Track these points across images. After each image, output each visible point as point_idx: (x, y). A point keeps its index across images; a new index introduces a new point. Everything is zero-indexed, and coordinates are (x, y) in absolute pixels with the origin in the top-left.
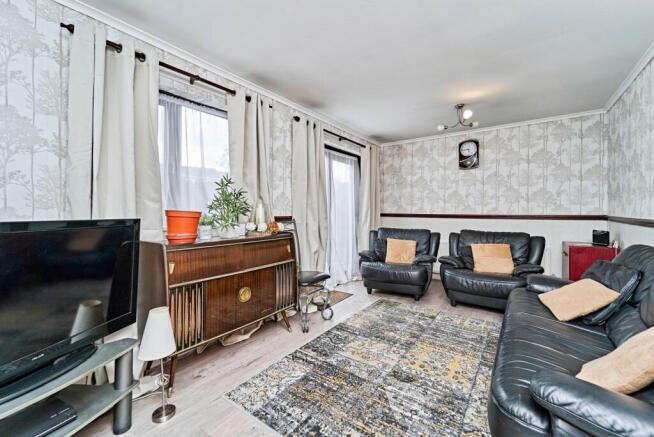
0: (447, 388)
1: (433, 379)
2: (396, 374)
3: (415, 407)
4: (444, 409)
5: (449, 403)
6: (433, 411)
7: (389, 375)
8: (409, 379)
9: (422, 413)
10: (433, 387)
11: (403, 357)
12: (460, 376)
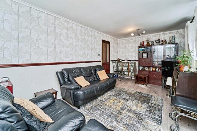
2: (127, 100)
7: (129, 100)
8: (124, 99)
10: (119, 98)
11: (125, 104)
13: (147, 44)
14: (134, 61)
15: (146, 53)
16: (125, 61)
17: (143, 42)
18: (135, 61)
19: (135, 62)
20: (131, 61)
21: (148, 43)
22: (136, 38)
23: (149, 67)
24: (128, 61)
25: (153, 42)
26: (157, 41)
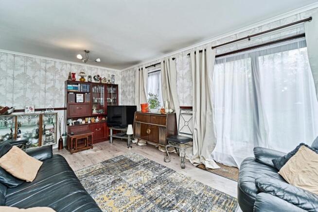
0: (100, 192)
1: (108, 190)
3: (100, 180)
4: (92, 187)
5: (93, 189)
6: (94, 184)
7: (121, 178)
8: (114, 183)
9: (96, 181)
10: (104, 188)
12: (102, 201)
13: (80, 79)
14: (52, 109)
15: (82, 95)
16: (26, 112)
17: (74, 74)
18: (55, 109)
19: (56, 111)
20: (45, 110)
21: (82, 77)
22: (55, 62)
23: (84, 118)
24: (36, 110)
25: (90, 77)
26: (96, 77)
